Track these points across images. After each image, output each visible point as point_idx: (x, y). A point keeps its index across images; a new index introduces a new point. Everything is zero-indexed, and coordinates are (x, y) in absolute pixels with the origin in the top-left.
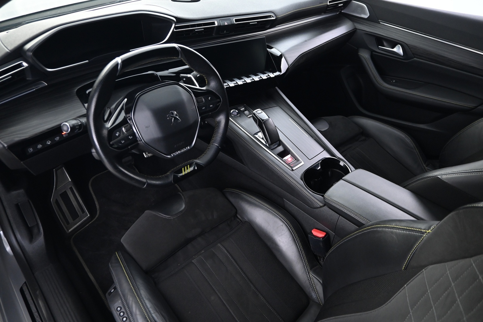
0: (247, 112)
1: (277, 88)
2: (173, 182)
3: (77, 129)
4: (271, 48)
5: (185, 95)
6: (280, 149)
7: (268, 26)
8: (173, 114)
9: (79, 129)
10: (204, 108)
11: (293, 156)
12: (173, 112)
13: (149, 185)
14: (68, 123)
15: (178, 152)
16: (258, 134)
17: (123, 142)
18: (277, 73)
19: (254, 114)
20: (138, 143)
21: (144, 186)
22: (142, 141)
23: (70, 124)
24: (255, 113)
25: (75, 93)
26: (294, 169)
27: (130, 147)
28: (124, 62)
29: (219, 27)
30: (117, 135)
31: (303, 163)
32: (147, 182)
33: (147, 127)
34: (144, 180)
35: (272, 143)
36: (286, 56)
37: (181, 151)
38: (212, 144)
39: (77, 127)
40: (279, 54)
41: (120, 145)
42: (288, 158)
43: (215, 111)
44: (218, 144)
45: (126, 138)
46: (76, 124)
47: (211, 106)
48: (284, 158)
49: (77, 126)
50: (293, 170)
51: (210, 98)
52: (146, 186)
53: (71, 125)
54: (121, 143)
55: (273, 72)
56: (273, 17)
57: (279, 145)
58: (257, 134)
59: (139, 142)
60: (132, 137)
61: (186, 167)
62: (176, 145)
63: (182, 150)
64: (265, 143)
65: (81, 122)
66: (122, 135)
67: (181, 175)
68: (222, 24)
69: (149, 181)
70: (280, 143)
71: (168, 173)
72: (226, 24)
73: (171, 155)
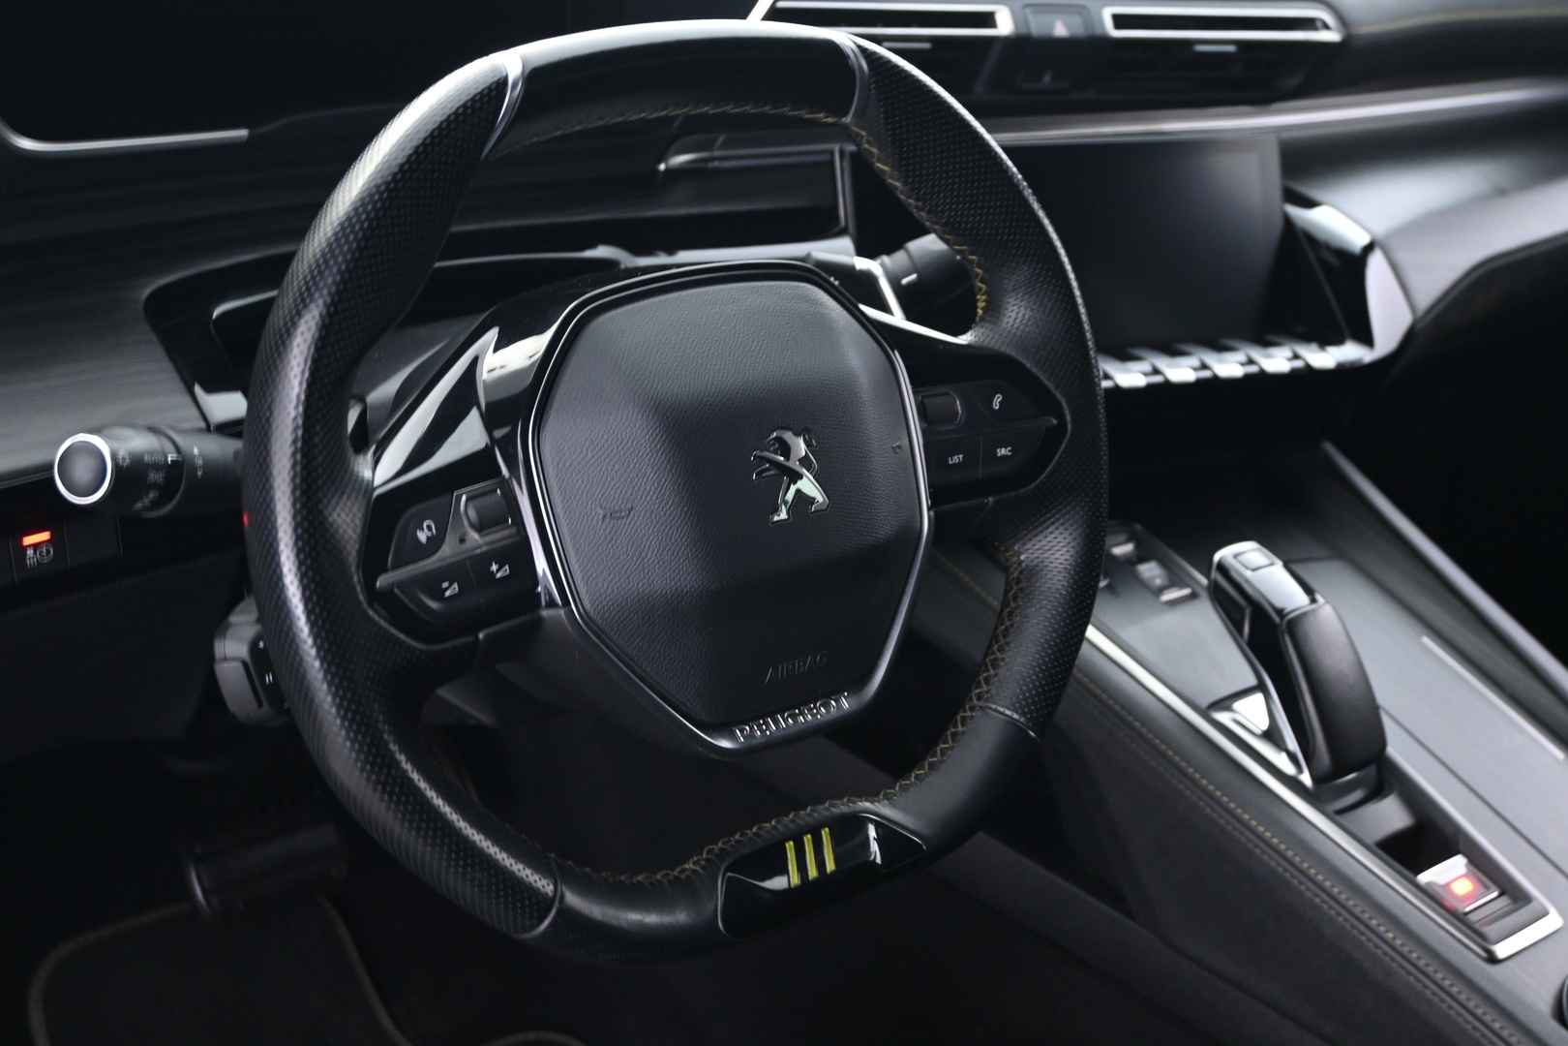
0: (1150, 571)
1: (1330, 448)
2: (724, 925)
3: (155, 486)
4: (1310, 204)
5: (856, 355)
6: (1390, 815)
7: (1294, 81)
8: (785, 449)
9: (167, 491)
10: (957, 459)
11: (1483, 866)
12: (788, 436)
13: (570, 919)
14: (107, 438)
15: (776, 723)
16: (1238, 705)
17: (451, 590)
18: (1350, 352)
19: (1222, 568)
20: (540, 619)
21: (541, 921)
22: (566, 602)
23: (116, 445)
24: (1231, 562)
25: (141, 306)
26: (1502, 950)
27: (485, 636)
28: (538, 77)
29: (1019, 44)
30: (422, 536)
31: (1552, 922)
32: (562, 896)
33: (612, 515)
34: (545, 885)
35: (1340, 768)
36: (1402, 256)
37: (794, 717)
38: (981, 708)
39: (156, 477)
40: (1355, 238)
41: (434, 605)
42: (1450, 874)
43: (1021, 492)
44: (1023, 714)
45: (470, 571)
46: (151, 453)
47: (1002, 452)
48: (1424, 878)
49: (156, 466)
50: (1492, 959)
51: (997, 400)
52: (551, 925)
53: (122, 453)
54: (438, 594)
55: (1325, 340)
56: (1326, 27)
57: (1376, 793)
58: (1229, 709)
59: (545, 613)
60: (506, 570)
61: (808, 839)
62: (776, 671)
63: (802, 713)
64: (1289, 769)
65: (178, 450)
66: (448, 550)
67: (778, 883)
68: (1037, 26)
69: (572, 899)
70: (1386, 779)
71: (689, 866)
72: (1060, 30)
73: (732, 737)
